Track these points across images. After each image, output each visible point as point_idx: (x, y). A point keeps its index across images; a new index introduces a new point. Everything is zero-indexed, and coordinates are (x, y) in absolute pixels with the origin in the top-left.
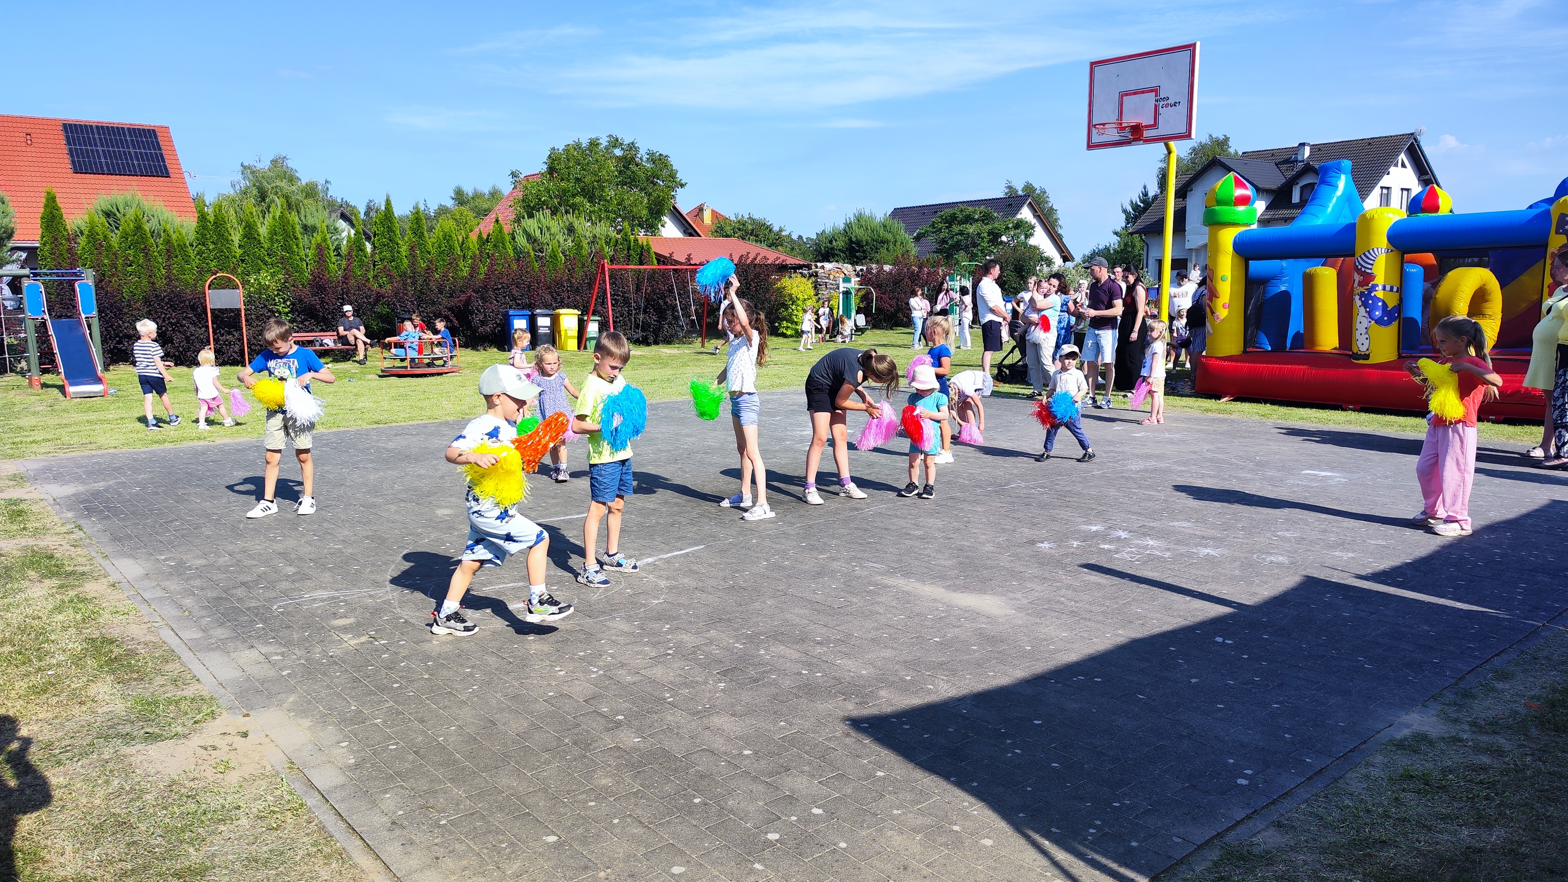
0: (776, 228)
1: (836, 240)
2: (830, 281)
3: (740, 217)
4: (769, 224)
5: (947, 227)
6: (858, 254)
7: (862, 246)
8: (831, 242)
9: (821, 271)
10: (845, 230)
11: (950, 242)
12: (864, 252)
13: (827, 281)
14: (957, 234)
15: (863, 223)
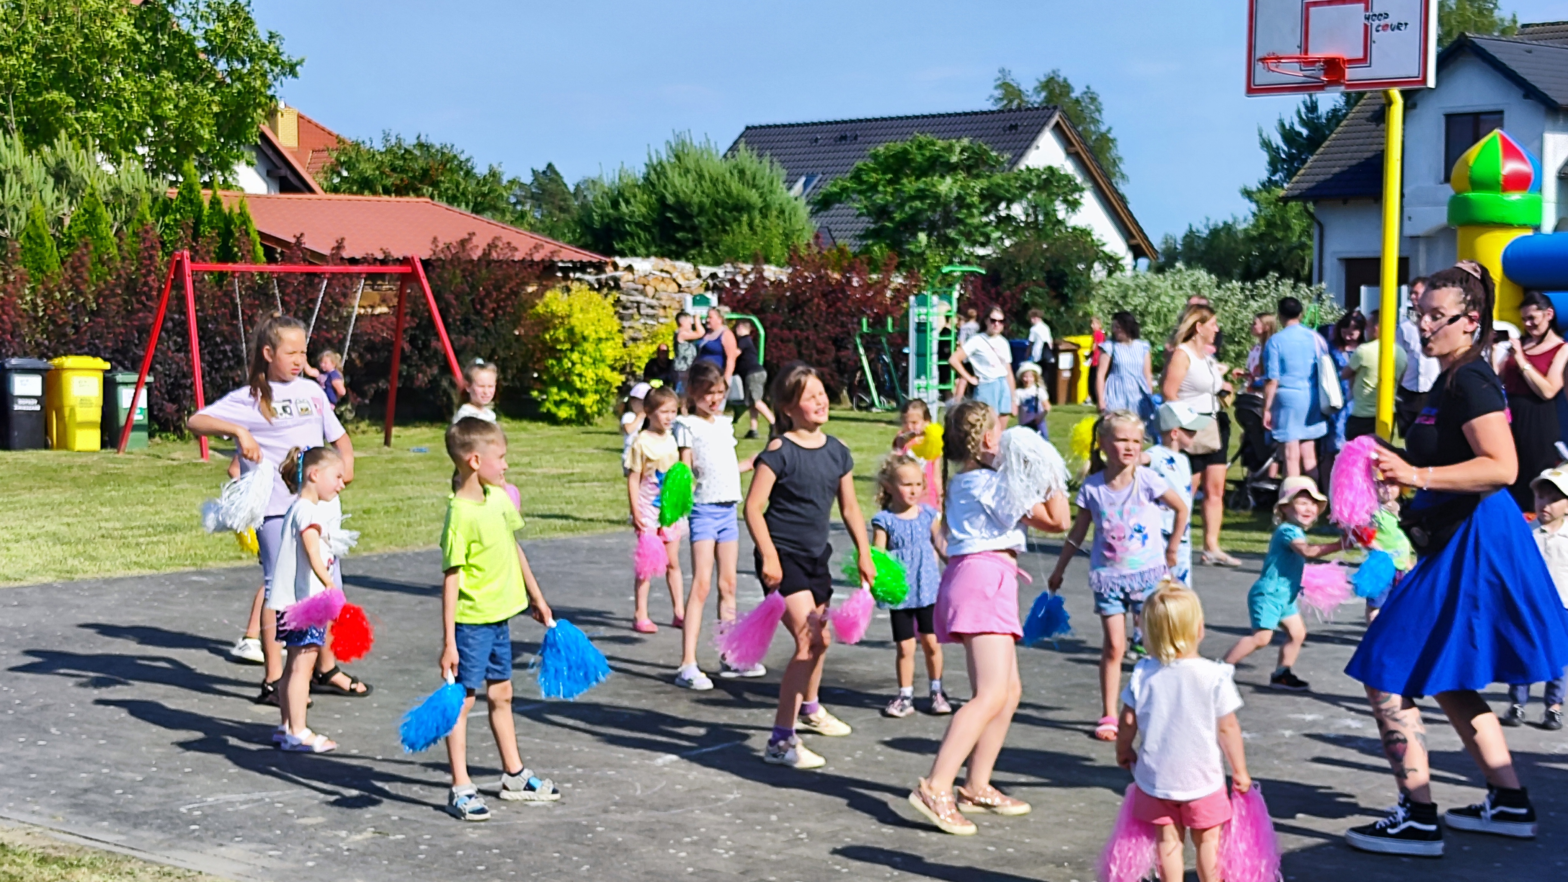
0: (481, 170)
1: (627, 202)
2: (648, 301)
3: (393, 141)
4: (463, 158)
5: (890, 182)
6: (679, 235)
7: (690, 217)
8: (615, 204)
9: (628, 276)
10: (646, 179)
11: (897, 216)
12: (694, 229)
13: (640, 298)
14: (912, 198)
15: (691, 165)
